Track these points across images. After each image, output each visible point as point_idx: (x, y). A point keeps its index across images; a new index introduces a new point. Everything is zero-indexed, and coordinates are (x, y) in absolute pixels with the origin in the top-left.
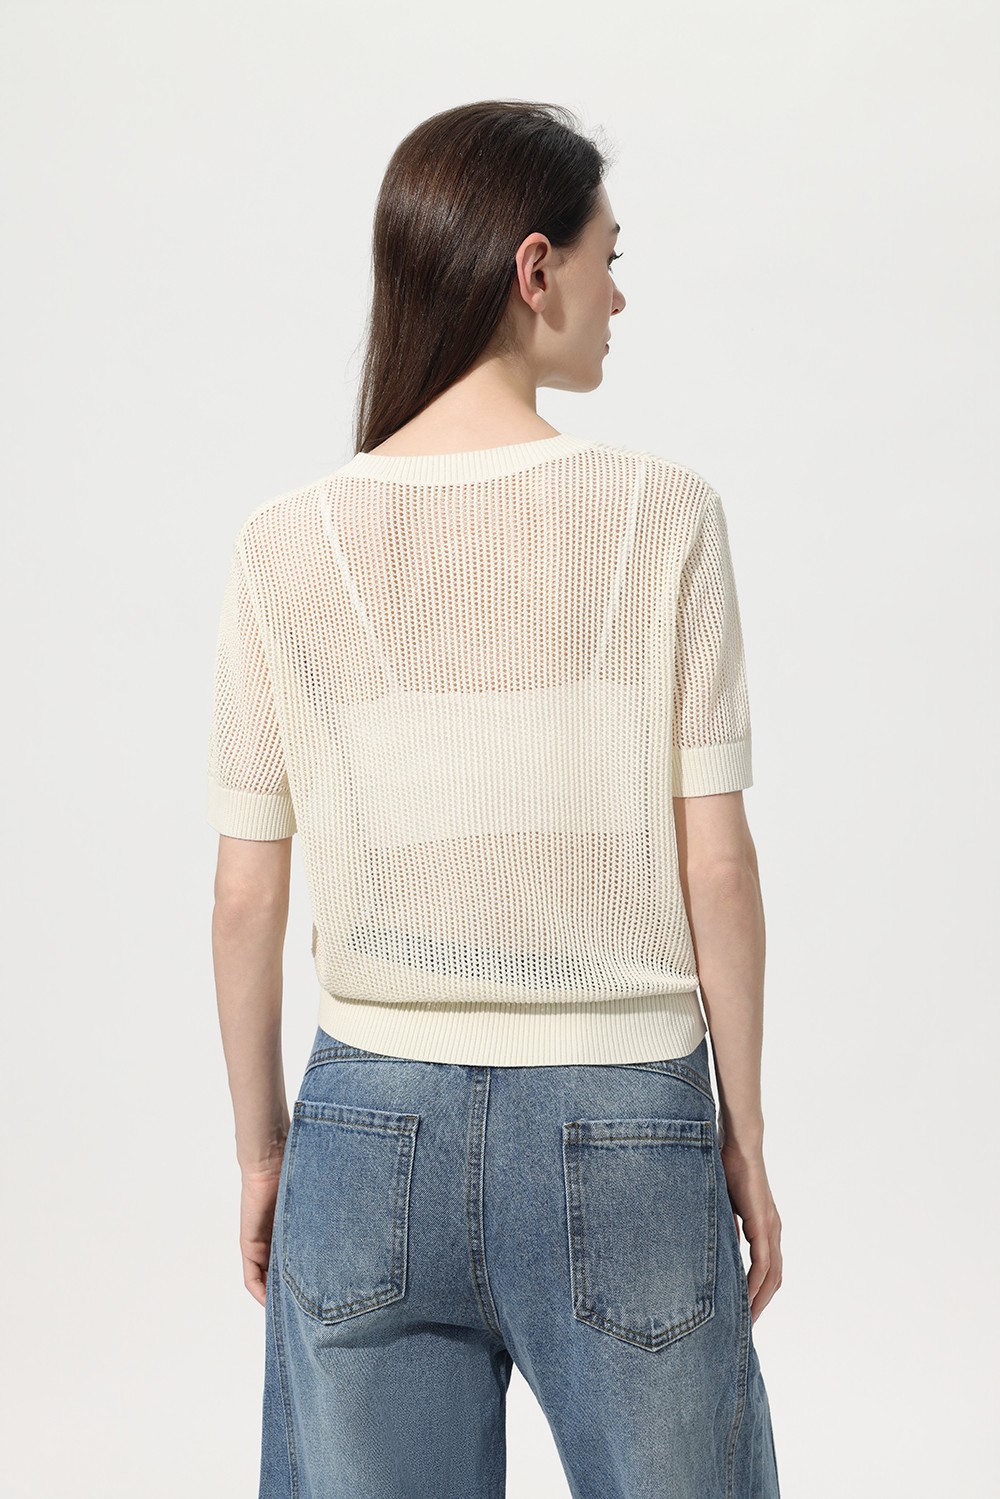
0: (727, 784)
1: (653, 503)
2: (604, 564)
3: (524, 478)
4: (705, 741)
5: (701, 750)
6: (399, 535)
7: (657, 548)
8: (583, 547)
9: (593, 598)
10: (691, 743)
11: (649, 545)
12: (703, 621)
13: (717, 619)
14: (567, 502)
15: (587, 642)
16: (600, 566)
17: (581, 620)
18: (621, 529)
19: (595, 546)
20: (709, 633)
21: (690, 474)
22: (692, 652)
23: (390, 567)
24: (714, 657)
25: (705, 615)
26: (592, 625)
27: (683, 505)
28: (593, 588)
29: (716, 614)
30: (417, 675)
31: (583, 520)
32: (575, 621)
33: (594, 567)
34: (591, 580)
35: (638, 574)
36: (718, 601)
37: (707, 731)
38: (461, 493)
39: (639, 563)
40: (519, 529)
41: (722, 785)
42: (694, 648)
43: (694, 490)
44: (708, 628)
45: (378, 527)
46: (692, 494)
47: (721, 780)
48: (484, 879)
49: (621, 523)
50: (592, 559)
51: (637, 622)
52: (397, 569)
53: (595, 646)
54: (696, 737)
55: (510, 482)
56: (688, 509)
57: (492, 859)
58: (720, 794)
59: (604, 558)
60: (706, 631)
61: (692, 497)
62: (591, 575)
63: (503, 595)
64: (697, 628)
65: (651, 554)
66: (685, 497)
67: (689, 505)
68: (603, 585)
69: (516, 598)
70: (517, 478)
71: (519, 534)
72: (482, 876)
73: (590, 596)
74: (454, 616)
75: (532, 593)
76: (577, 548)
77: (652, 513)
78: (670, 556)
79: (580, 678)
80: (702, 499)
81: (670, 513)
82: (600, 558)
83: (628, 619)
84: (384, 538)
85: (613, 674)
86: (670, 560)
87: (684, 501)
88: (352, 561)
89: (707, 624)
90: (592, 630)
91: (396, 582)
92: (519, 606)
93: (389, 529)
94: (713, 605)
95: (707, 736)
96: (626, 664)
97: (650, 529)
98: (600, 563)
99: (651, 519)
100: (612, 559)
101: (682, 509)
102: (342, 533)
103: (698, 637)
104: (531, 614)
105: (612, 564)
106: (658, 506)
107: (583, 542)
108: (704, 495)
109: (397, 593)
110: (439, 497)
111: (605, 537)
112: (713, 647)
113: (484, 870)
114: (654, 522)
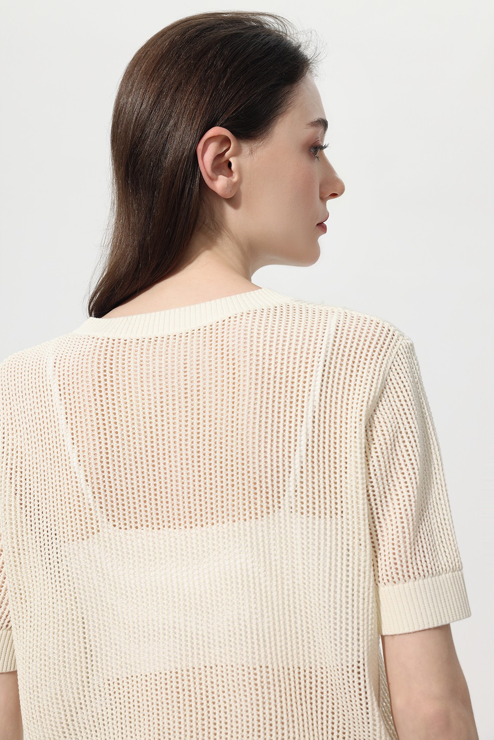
0: (434, 618)
1: (342, 347)
2: (291, 402)
3: (220, 327)
4: (409, 576)
5: (406, 585)
6: (108, 382)
7: (344, 388)
8: (271, 386)
9: (280, 435)
10: (396, 579)
11: (335, 385)
12: (398, 459)
13: (412, 457)
14: (258, 347)
15: (275, 476)
16: (288, 404)
17: (268, 455)
18: (309, 370)
19: (283, 386)
20: (405, 471)
21: (381, 323)
22: (389, 490)
23: (99, 411)
24: (411, 493)
25: (399, 453)
26: (280, 460)
27: (371, 350)
28: (281, 425)
29: (410, 452)
30: (124, 510)
31: (273, 362)
32: (263, 456)
33: (282, 405)
34: (279, 417)
35: (325, 412)
36: (412, 439)
37: (410, 566)
38: (164, 343)
39: (326, 402)
40: (213, 372)
41: (430, 619)
42: (391, 485)
43: (383, 336)
44: (403, 466)
45: (89, 375)
46: (382, 339)
47: (429, 614)
48: (181, 710)
49: (309, 365)
50: (280, 398)
51: (324, 458)
52: (105, 413)
53: (284, 481)
54: (400, 573)
55: (208, 331)
56: (376, 354)
57: (190, 691)
58: (429, 629)
59: (291, 397)
60: (401, 469)
61: (381, 343)
62: (279, 413)
63: (198, 433)
64: (392, 466)
65: (337, 393)
66: (374, 342)
67: (377, 350)
68: (290, 422)
69: (210, 436)
70: (214, 327)
71: (213, 377)
72: (179, 707)
73: (278, 432)
74: (155, 454)
75: (224, 431)
76: (265, 388)
77: (340, 356)
78: (356, 396)
79: (271, 511)
80: (392, 344)
81: (358, 356)
82: (288, 397)
83: (315, 455)
84: (94, 385)
85: (302, 508)
86: (355, 401)
87: (373, 346)
88: (68, 405)
89: (402, 462)
90: (280, 465)
91: (104, 424)
92: (212, 443)
93: (99, 377)
94: (407, 443)
95: (411, 571)
96: (314, 498)
97: (337, 370)
98: (288, 401)
99: (339, 361)
100: (300, 398)
101: (370, 354)
102: (61, 378)
103: (394, 475)
104: (223, 450)
105: (300, 403)
106: (347, 350)
107: (272, 382)
108: (394, 341)
109: (105, 434)
110: (145, 347)
111: (293, 378)
112: (409, 484)
113: (181, 701)
114: (341, 365)
